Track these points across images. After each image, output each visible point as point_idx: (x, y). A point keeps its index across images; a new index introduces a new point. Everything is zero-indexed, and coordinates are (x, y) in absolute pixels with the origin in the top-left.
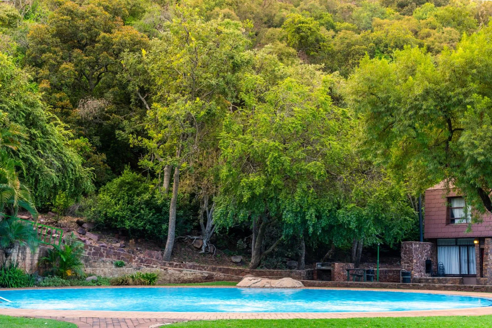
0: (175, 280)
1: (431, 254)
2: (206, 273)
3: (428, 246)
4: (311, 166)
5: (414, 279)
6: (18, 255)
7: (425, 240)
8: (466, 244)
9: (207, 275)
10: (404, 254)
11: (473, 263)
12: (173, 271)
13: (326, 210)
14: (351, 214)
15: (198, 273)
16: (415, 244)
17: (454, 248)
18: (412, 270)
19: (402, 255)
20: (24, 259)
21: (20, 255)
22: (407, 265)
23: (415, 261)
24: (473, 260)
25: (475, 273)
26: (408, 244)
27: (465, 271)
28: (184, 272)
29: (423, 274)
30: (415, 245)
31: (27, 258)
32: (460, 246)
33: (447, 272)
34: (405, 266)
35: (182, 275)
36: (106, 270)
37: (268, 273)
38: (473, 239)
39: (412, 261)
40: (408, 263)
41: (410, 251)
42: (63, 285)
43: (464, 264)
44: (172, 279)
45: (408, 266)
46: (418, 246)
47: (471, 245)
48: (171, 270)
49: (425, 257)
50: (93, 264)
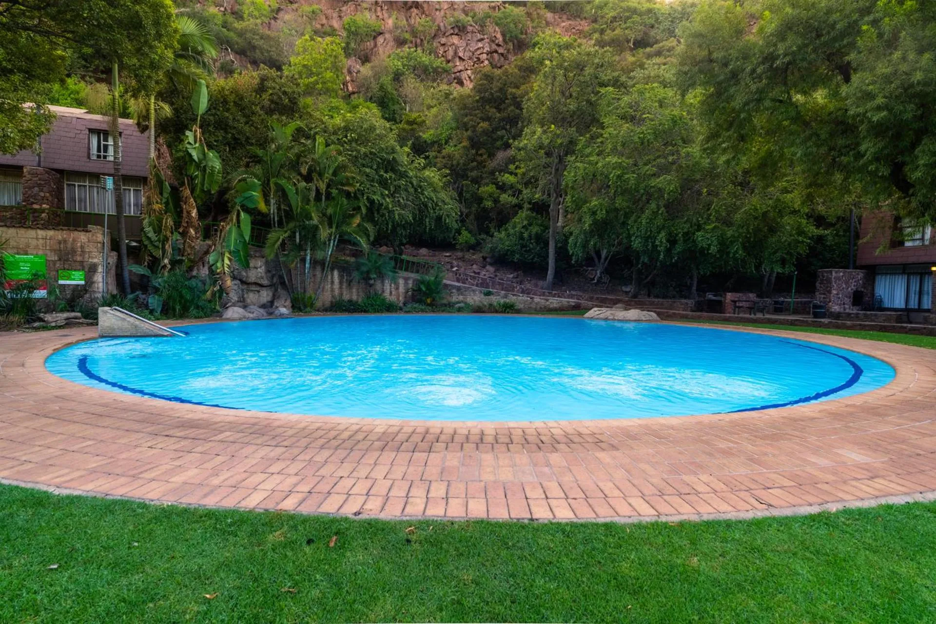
0: (541, 308)
1: (864, 284)
2: (573, 301)
3: (860, 275)
4: (660, 181)
5: (831, 312)
6: (391, 286)
7: (856, 268)
8: (920, 271)
9: (573, 304)
10: (820, 284)
11: (928, 294)
12: (539, 300)
13: (680, 232)
14: (711, 237)
15: (565, 301)
16: (836, 272)
17: (901, 276)
18: (830, 302)
19: (818, 284)
20: (397, 289)
21: (393, 285)
22: (823, 296)
23: (834, 292)
24: (928, 291)
25: (930, 308)
26: (827, 272)
27: (914, 304)
28: (550, 301)
29: (846, 306)
30: (836, 274)
31: (400, 288)
32: (909, 274)
33: (887, 304)
34: (820, 298)
35: (548, 303)
36: (476, 298)
37: (647, 303)
38: (929, 265)
39: (830, 292)
40: (824, 294)
41: (829, 281)
42: (423, 311)
43: (913, 295)
44: (538, 307)
45: (824, 298)
46: (841, 274)
47: (926, 273)
48: (537, 299)
49: (853, 287)
50: (464, 293)
